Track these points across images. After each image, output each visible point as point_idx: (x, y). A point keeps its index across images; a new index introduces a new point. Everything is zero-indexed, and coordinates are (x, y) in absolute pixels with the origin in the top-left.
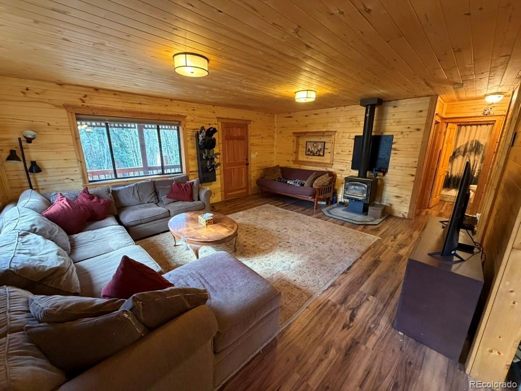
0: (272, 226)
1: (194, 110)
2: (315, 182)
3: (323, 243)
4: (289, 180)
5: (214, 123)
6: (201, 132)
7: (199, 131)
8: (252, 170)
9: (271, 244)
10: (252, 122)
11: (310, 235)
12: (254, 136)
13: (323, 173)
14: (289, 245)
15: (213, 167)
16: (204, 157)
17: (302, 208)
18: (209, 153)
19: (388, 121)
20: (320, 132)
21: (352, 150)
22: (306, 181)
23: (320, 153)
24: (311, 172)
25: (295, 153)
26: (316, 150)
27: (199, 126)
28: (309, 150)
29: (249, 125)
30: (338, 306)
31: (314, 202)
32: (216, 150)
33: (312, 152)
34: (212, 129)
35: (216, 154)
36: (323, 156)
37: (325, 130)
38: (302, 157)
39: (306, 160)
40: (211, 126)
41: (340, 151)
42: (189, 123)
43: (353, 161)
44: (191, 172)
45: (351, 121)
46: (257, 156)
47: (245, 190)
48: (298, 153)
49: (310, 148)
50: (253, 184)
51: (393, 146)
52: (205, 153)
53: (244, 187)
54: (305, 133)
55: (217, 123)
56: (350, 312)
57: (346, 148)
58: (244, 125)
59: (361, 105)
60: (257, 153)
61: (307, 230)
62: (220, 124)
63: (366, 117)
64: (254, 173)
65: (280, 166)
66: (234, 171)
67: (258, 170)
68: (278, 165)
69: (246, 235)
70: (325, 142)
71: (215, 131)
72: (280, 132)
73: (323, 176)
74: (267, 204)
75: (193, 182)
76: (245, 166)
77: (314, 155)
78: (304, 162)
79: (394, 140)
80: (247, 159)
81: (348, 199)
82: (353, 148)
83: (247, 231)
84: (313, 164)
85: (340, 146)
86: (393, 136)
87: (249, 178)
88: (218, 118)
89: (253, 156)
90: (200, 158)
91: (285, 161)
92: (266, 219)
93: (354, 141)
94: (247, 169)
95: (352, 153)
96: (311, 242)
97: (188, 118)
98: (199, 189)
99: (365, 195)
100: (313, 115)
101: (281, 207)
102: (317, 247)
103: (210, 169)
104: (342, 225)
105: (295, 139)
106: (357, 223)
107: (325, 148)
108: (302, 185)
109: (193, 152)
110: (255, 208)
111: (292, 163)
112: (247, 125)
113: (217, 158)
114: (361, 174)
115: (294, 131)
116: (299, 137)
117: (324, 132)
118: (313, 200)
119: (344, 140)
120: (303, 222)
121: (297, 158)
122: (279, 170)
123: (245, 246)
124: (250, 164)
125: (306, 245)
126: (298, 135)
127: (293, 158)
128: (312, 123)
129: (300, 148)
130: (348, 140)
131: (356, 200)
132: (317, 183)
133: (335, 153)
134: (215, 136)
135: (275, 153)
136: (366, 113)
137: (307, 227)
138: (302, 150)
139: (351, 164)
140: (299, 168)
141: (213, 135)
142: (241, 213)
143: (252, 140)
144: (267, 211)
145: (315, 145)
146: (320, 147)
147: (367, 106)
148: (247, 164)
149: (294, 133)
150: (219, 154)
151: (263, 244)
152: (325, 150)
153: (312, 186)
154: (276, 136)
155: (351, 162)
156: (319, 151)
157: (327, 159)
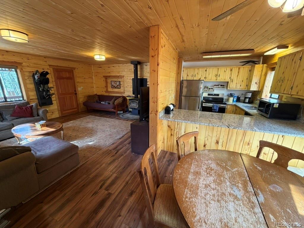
0: (90, 125)
1: (28, 59)
2: (116, 101)
3: (114, 129)
4: (102, 101)
5: (47, 68)
6: (36, 74)
7: (35, 73)
8: (80, 97)
9: (86, 134)
10: (76, 69)
11: (109, 127)
12: (79, 77)
13: (120, 97)
14: (96, 132)
15: (50, 96)
16: (40, 90)
17: (109, 116)
18: (44, 87)
19: (144, 72)
20: (117, 76)
21: (132, 85)
22: (111, 101)
23: (119, 87)
24: (114, 96)
25: (106, 87)
26: (116, 85)
27: (34, 70)
28: (113, 86)
29: (74, 71)
30: (112, 150)
31: (115, 112)
32: (50, 85)
33: (114, 86)
34: (45, 72)
35: (50, 87)
36: (120, 88)
37: (119, 75)
38: (110, 89)
39: (112, 91)
40: (44, 70)
41: (127, 85)
42: (25, 68)
43: (133, 91)
44: (31, 99)
45: (130, 71)
46: (82, 89)
47: (76, 109)
48: (107, 87)
49: (113, 84)
50: (82, 106)
51: (148, 83)
52: (41, 87)
53: (75, 107)
54: (110, 76)
55: (49, 68)
56: (116, 151)
57: (130, 84)
58: (71, 71)
59: (131, 64)
60: (82, 87)
61: (108, 125)
62: (51, 69)
63: (134, 70)
64: (81, 99)
65: (98, 94)
66: (66, 98)
67: (84, 97)
68: (96, 94)
69: (73, 131)
70: (120, 81)
71: (47, 73)
72: (96, 75)
73: (119, 99)
74: (90, 116)
75: (32, 105)
76: (75, 95)
77: (115, 88)
78: (110, 92)
79: (148, 81)
80: (75, 91)
81: (131, 108)
82: (132, 84)
83: (74, 130)
84: (115, 92)
85: (127, 83)
86: (147, 79)
87: (78, 102)
88: (50, 66)
89: (80, 89)
90: (37, 90)
91: (101, 91)
92: (87, 123)
93: (132, 81)
94: (76, 96)
95: (132, 86)
96: (109, 129)
97: (24, 64)
98: (38, 109)
99: (138, 106)
100: (112, 67)
101: (98, 116)
102: (111, 131)
103: (47, 97)
104: (127, 121)
105: (105, 79)
106: (134, 119)
107: (121, 84)
108: (109, 104)
109: (32, 86)
110: (82, 118)
111: (104, 92)
112: (73, 71)
113: (52, 90)
114: (136, 96)
115: (104, 75)
116: (107, 78)
117: (118, 76)
118: (115, 111)
119: (128, 80)
120: (108, 122)
121: (107, 90)
122: (97, 96)
123: (71, 136)
124: (78, 94)
125: (106, 131)
126: (106, 77)
127: (105, 90)
128: (112, 71)
129: (108, 85)
130: (130, 80)
131: (135, 109)
132: (116, 102)
133: (125, 87)
134: (48, 76)
135: (95, 87)
136: (134, 67)
137: (109, 123)
138: (109, 85)
139: (132, 92)
140: (108, 95)
141: (46, 76)
142: (72, 121)
143: (77, 80)
144: (89, 119)
145: (115, 83)
146: (118, 84)
147: (134, 64)
148: (76, 94)
149: (103, 76)
150: (53, 88)
151: (82, 134)
152: (121, 85)
153: (114, 104)
154: (94, 78)
155: (132, 91)
156: (118, 86)
157: (121, 90)
